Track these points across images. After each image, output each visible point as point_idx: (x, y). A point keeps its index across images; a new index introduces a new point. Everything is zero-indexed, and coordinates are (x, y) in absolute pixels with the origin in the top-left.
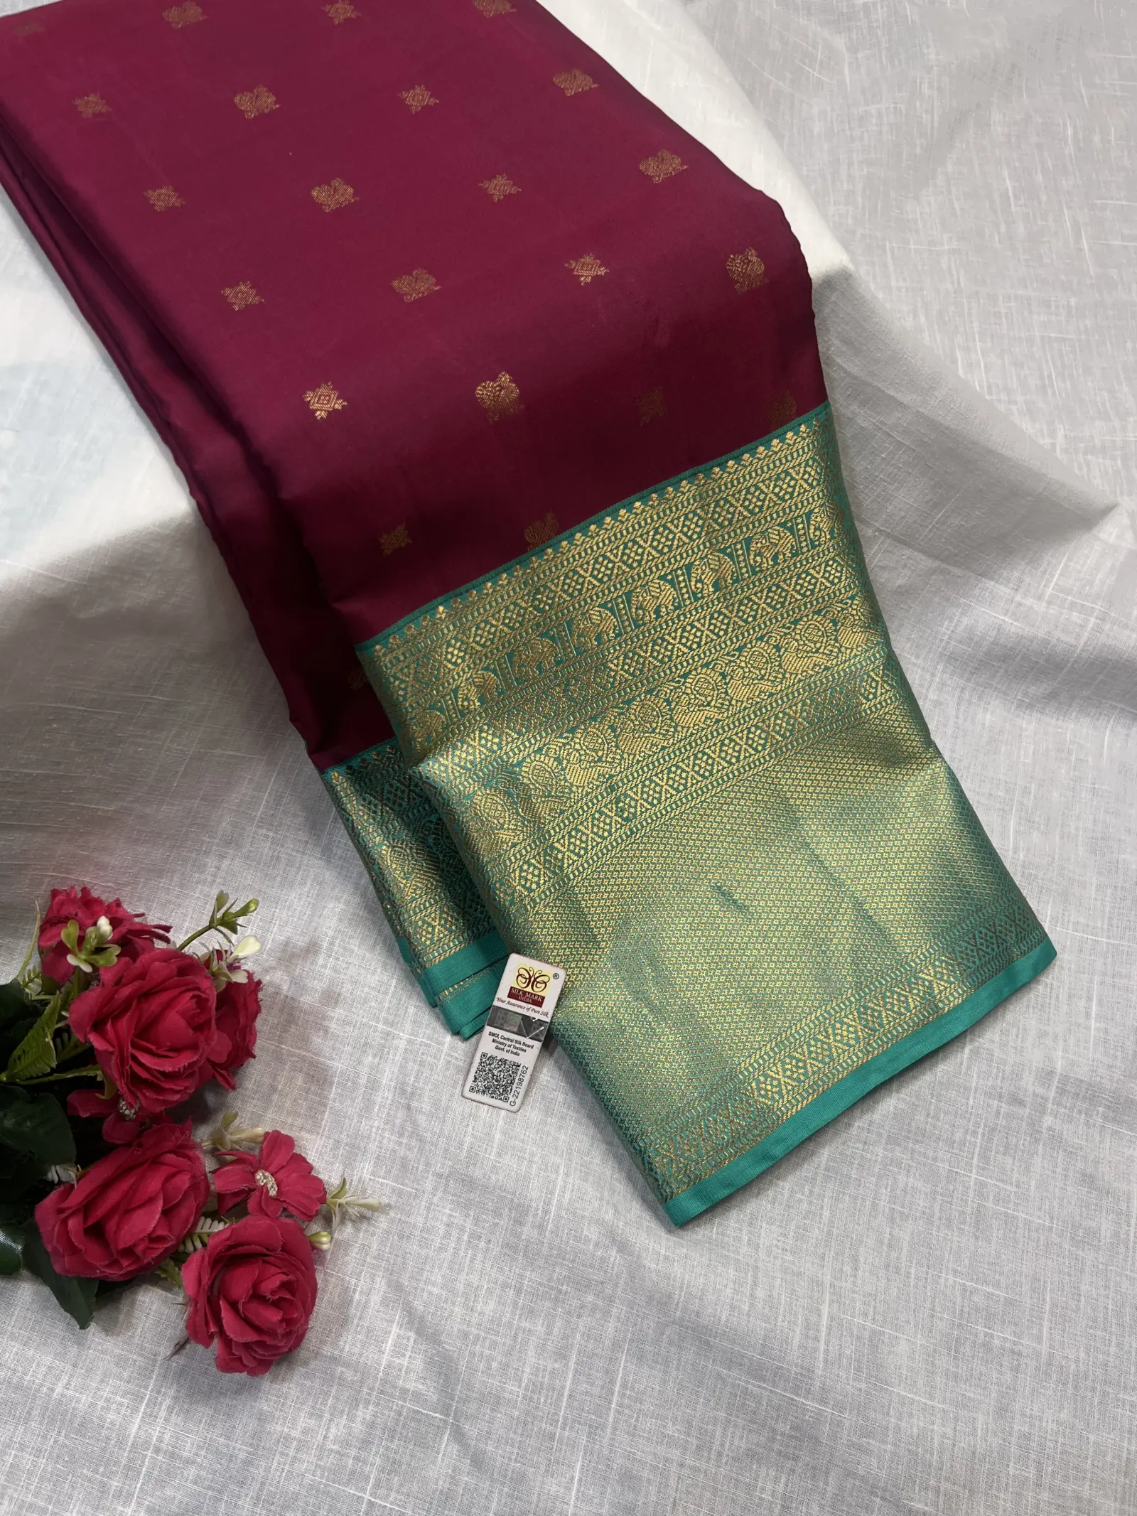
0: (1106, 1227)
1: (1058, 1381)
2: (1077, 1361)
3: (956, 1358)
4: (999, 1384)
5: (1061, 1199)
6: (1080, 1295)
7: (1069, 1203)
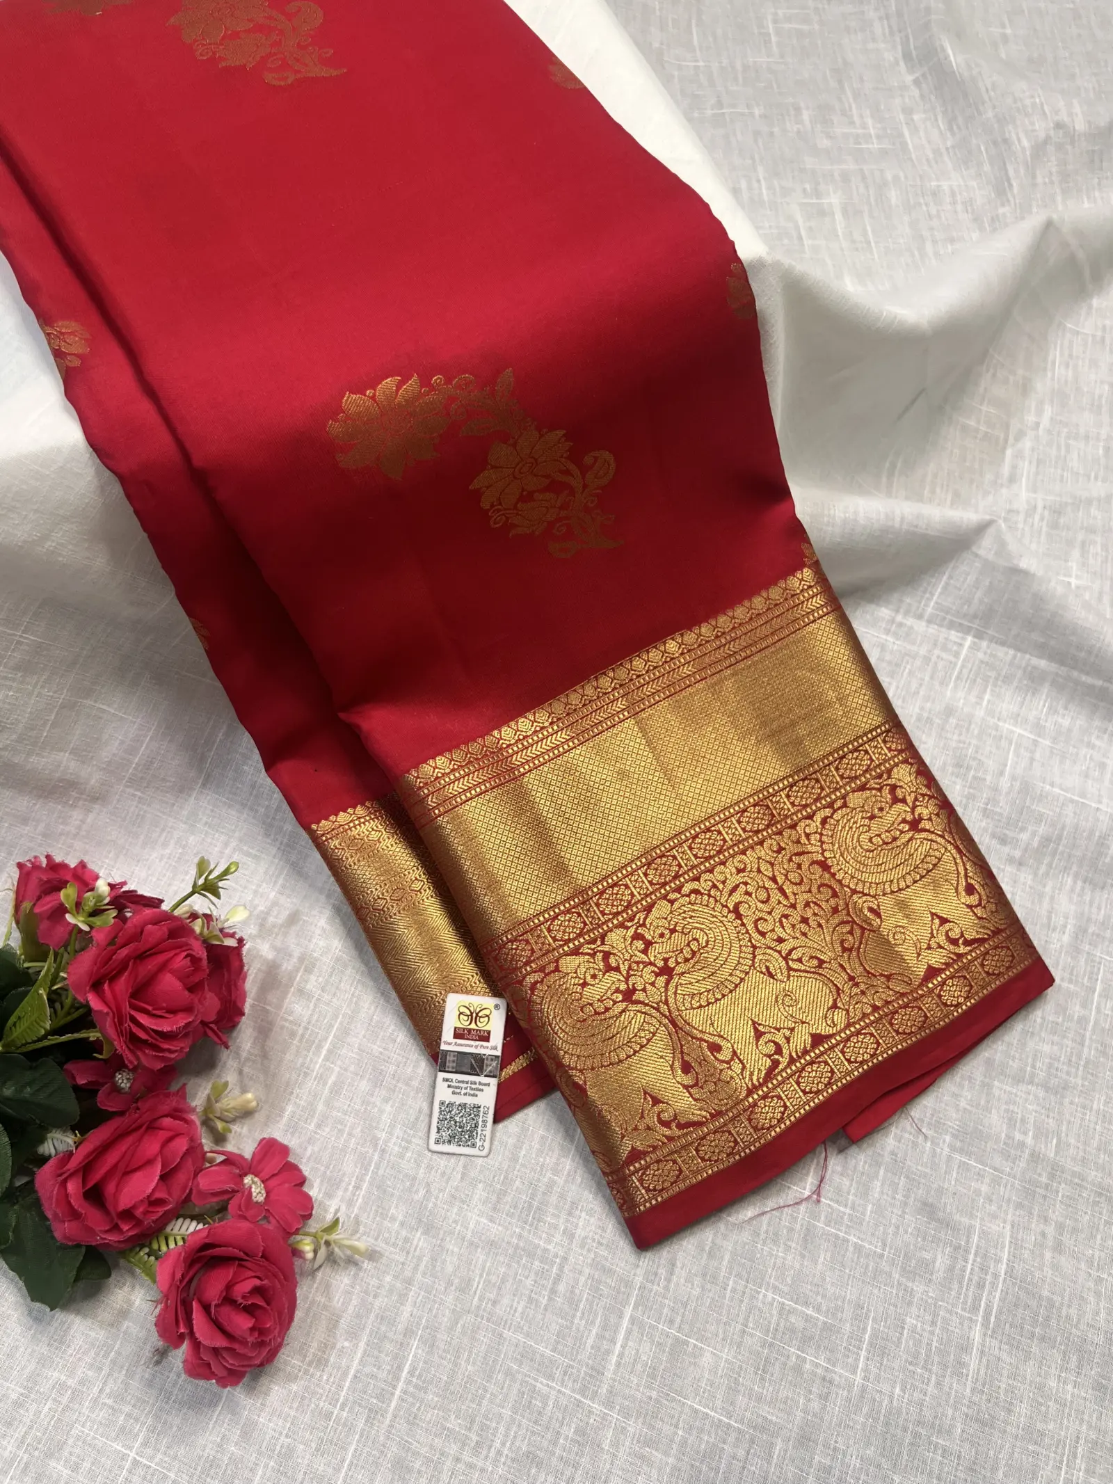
0: (941, 1262)
1: (868, 1416)
2: (891, 1397)
3: (762, 1379)
4: (805, 1411)
5: (898, 1228)
6: (903, 1328)
7: (906, 1232)
